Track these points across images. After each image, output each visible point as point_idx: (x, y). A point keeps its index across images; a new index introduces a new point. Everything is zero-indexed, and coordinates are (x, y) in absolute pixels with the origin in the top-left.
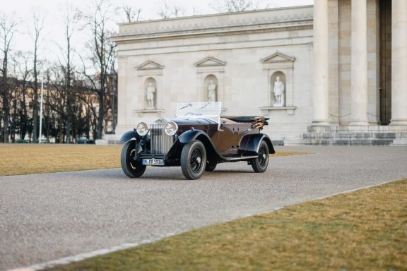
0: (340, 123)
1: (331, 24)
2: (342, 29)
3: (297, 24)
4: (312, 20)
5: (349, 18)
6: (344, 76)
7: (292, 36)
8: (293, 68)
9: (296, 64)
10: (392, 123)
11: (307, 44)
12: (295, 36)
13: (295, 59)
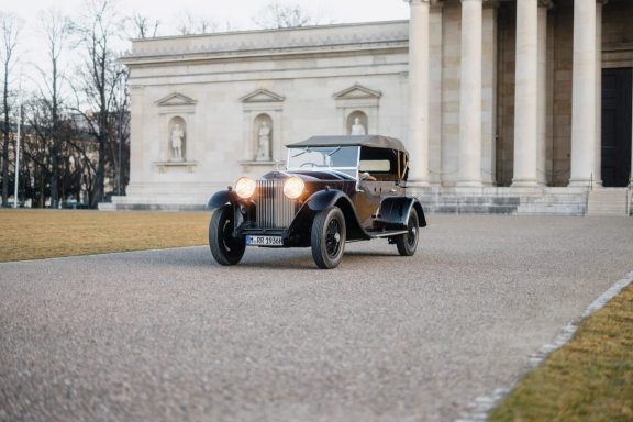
0: (442, 183)
1: (432, 47)
2: (446, 54)
3: (384, 46)
4: (407, 40)
5: (458, 40)
6: (449, 118)
7: (378, 62)
8: (378, 107)
9: (382, 102)
10: (514, 183)
11: (398, 73)
12: (382, 62)
13: (381, 94)
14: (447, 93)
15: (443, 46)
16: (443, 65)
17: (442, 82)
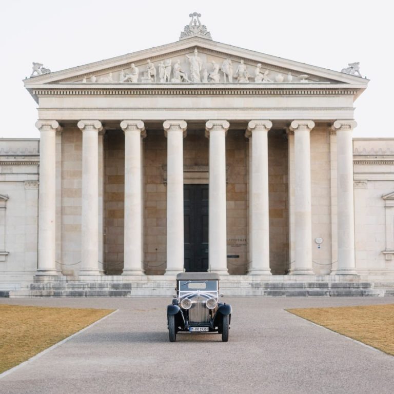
0: (62, 272)
1: (57, 163)
3: (12, 159)
4: (39, 156)
6: (68, 220)
7: (5, 171)
8: (5, 208)
9: (9, 204)
10: (124, 273)
11: (24, 181)
12: (9, 172)
13: (8, 198)
14: (66, 199)
15: (62, 162)
16: (63, 178)
17: (62, 191)
